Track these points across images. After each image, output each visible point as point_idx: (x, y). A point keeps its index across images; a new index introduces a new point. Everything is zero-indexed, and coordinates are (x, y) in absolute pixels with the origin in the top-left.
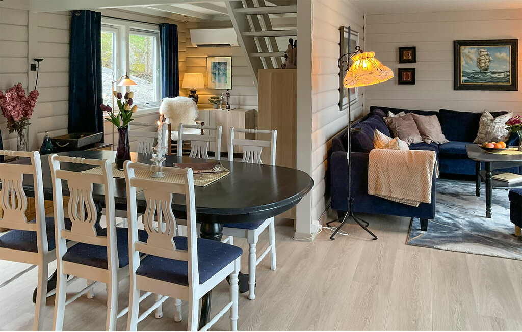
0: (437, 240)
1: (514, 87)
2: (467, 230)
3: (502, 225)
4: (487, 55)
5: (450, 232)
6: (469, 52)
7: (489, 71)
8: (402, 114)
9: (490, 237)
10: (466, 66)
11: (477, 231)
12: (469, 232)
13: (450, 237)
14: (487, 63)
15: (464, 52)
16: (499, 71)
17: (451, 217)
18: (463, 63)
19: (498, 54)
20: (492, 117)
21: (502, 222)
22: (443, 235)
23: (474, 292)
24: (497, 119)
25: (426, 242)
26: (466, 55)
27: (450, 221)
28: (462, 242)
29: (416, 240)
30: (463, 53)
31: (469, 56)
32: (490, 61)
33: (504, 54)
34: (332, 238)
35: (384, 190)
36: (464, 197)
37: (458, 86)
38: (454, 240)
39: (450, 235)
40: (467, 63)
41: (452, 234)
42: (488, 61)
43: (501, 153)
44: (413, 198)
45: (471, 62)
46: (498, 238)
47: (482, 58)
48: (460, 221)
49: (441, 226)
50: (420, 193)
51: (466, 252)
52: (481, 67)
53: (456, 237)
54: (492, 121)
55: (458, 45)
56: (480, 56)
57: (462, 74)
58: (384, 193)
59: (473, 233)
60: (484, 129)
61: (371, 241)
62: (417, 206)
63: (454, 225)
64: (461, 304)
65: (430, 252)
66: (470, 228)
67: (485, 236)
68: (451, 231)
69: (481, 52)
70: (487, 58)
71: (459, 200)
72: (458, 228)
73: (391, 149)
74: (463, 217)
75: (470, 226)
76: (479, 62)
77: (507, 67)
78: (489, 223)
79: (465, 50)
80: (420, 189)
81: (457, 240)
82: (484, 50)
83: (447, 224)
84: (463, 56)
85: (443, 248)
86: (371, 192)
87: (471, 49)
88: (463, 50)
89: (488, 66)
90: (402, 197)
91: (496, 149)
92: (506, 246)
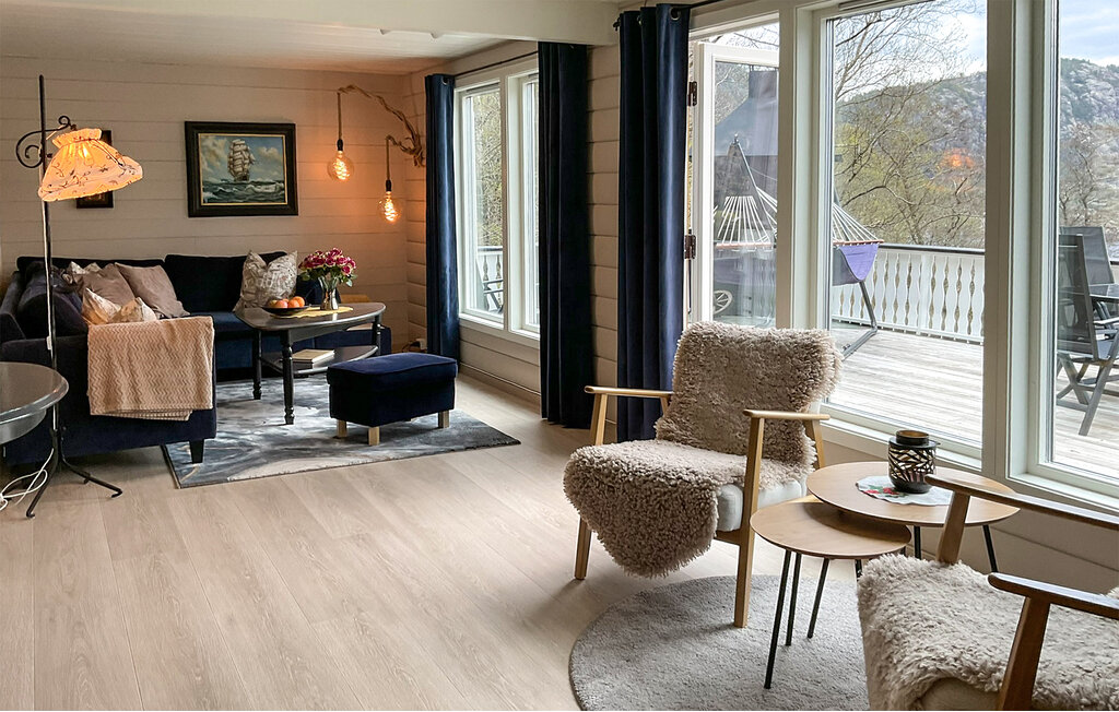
0: (227, 470)
1: (291, 209)
2: (266, 446)
3: (315, 428)
4: (246, 150)
5: (241, 455)
6: (214, 145)
7: (250, 180)
8: (95, 267)
9: (303, 447)
10: (209, 170)
11: (282, 444)
12: (270, 448)
13: (245, 461)
14: (246, 167)
15: (204, 144)
16: (267, 180)
17: (230, 435)
18: (204, 166)
19: (264, 150)
20: (264, 263)
21: (312, 426)
22: (233, 461)
23: (315, 516)
24: (274, 265)
25: (211, 476)
26: (209, 151)
27: (231, 441)
28: (267, 463)
29: (193, 478)
30: (203, 147)
31: (214, 153)
32: (251, 162)
33: (274, 149)
34: (29, 515)
35: (125, 400)
36: (237, 404)
37: (196, 210)
38: (253, 463)
39: (243, 458)
40: (210, 165)
41: (244, 457)
42: (247, 161)
43: (299, 315)
44: (179, 406)
45: (218, 163)
46: (318, 446)
47: (238, 155)
48: (248, 437)
49: (221, 452)
50: (192, 394)
51: (280, 474)
52: (236, 173)
53: (254, 458)
54: (265, 268)
55: (193, 131)
56: (234, 152)
57: (202, 187)
58: (125, 406)
59: (277, 448)
60: (250, 285)
61: (109, 499)
62: (187, 419)
63: (242, 444)
64: (305, 536)
65: (223, 488)
66: (268, 443)
67: (297, 447)
68: (241, 453)
69: (235, 145)
70: (246, 156)
71: (230, 410)
72: (251, 448)
73: (128, 321)
74: (249, 432)
75: (268, 441)
76: (232, 164)
77: (279, 173)
78: (292, 431)
79: (207, 141)
80: (192, 385)
81: (257, 462)
82: (240, 141)
83: (229, 445)
84: (204, 153)
85: (242, 477)
86: (98, 409)
87: (218, 138)
88: (203, 140)
89: (248, 172)
90: (160, 407)
91: (292, 310)
92: (333, 453)
